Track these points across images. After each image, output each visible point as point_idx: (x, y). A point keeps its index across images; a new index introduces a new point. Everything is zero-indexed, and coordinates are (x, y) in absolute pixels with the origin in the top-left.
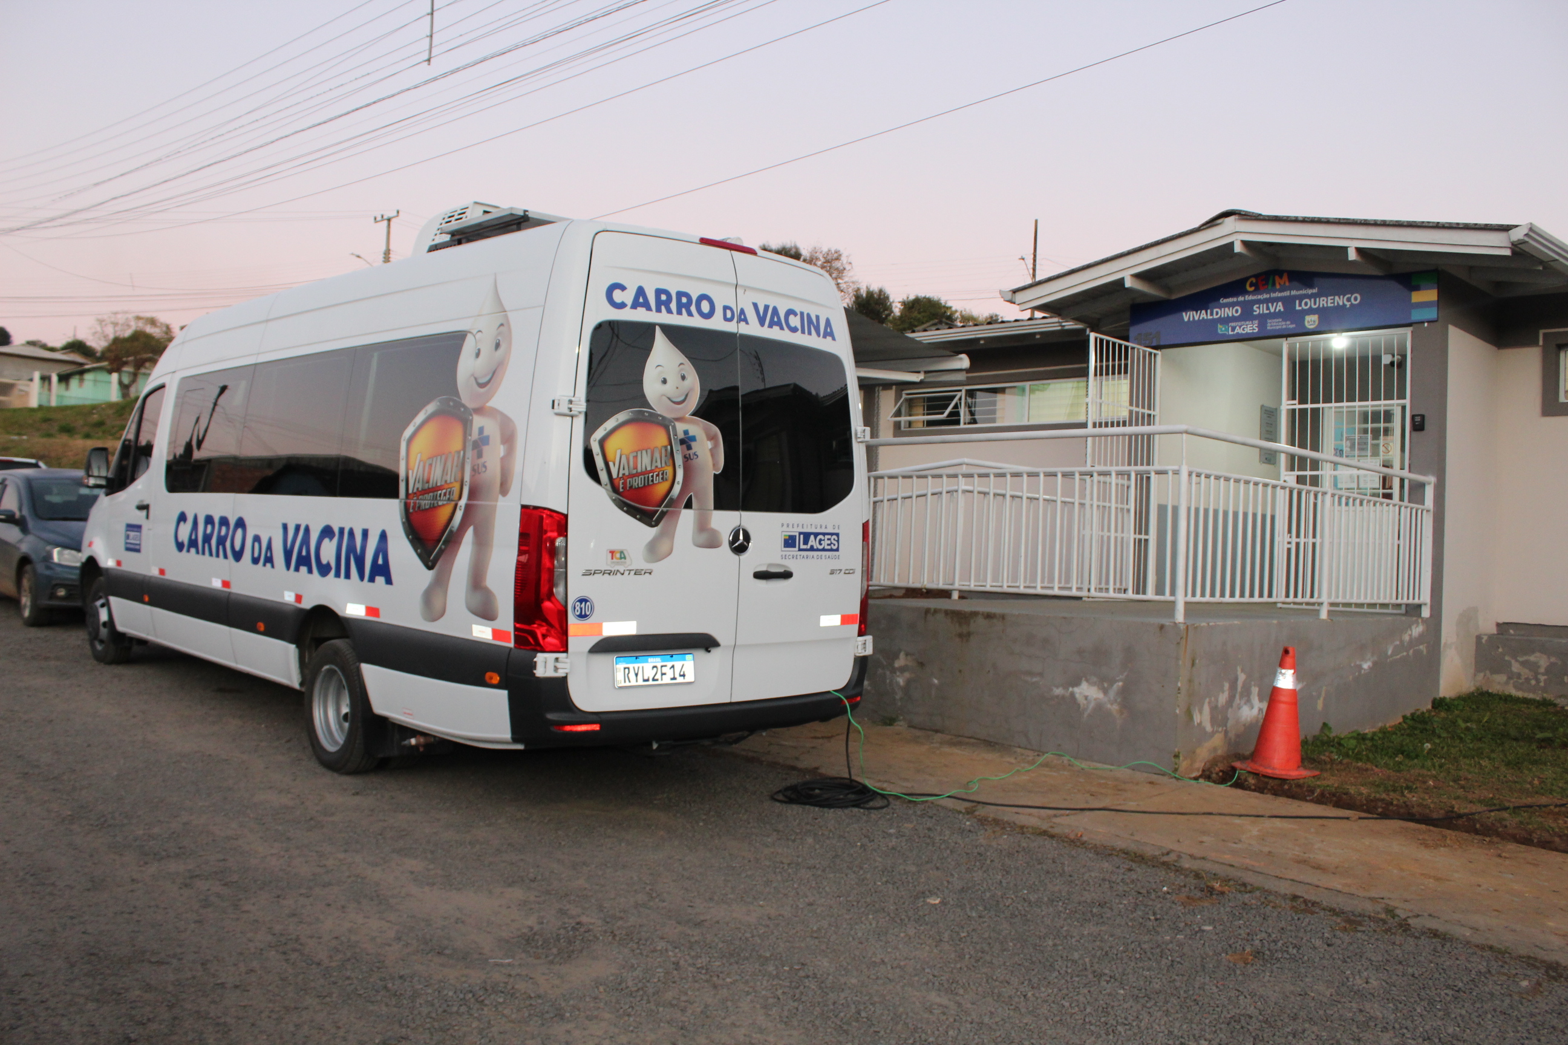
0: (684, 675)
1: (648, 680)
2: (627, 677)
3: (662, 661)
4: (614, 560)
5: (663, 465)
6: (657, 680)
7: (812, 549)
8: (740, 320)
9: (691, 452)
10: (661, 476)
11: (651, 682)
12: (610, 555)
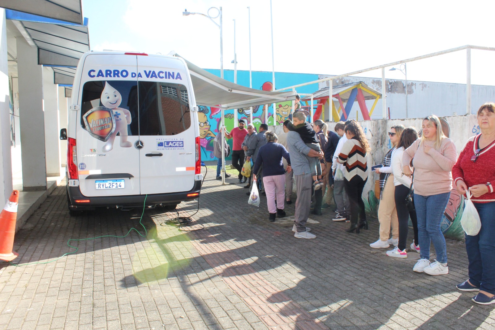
0: (121, 186)
1: (107, 187)
2: (99, 186)
3: (113, 182)
4: (92, 152)
5: (108, 123)
6: (111, 187)
7: (171, 146)
8: (139, 76)
9: (118, 118)
10: (107, 126)
11: (108, 188)
12: (90, 151)
